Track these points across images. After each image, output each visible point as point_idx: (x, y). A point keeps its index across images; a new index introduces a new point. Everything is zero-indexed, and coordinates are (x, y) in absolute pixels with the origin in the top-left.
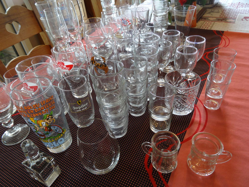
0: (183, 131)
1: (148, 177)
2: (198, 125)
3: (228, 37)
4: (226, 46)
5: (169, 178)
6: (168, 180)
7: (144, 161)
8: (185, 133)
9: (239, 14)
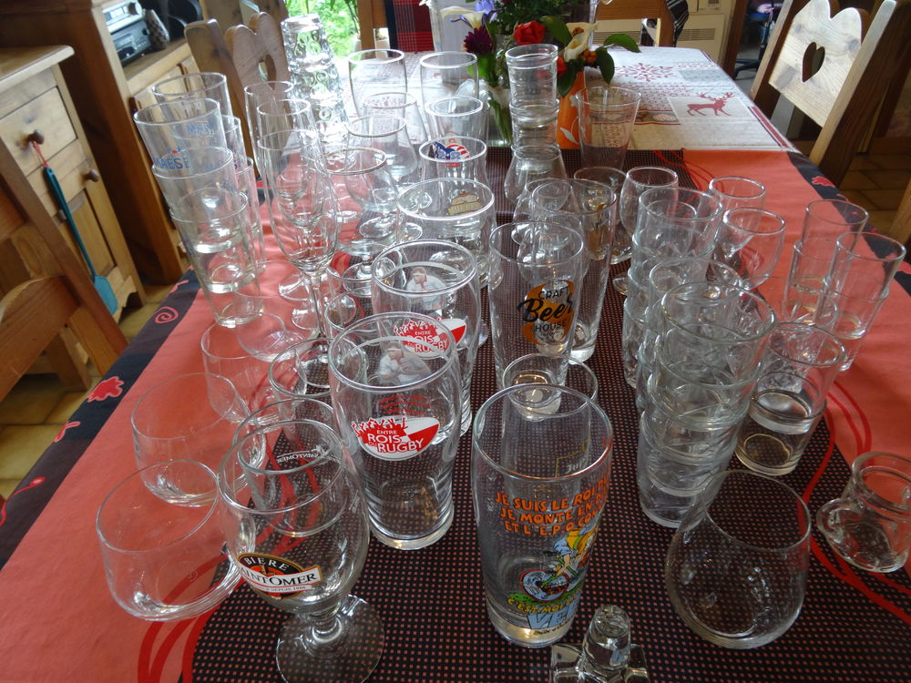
0: (830, 448)
1: (866, 598)
3: (701, 166)
5: (908, 577)
8: (838, 451)
9: (669, 98)
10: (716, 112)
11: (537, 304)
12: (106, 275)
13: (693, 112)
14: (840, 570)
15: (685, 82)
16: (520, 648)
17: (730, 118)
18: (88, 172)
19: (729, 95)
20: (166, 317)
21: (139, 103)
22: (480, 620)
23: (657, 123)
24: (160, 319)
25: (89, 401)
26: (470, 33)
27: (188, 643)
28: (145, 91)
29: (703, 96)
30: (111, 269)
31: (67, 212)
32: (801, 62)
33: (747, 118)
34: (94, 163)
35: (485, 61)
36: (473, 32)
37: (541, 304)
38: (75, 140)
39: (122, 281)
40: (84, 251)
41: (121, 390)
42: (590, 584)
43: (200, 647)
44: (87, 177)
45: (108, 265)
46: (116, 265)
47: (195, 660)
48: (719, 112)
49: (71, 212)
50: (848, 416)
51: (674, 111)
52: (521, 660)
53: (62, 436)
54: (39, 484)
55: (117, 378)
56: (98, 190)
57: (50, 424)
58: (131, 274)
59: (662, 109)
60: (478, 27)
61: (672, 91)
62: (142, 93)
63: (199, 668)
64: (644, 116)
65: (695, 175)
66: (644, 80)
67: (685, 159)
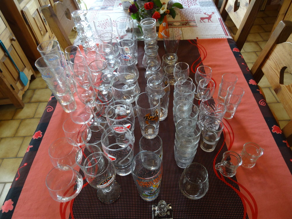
0: (224, 143)
1: (225, 184)
2: (229, 134)
3: (202, 45)
4: (205, 56)
5: (236, 178)
6: (236, 179)
7: (216, 175)
8: (225, 144)
9: (195, 15)
10: (208, 21)
11: (148, 117)
12: (23, 71)
13: (201, 21)
14: (220, 177)
15: (201, 7)
16: (147, 201)
17: (212, 23)
18: (12, 38)
19: (213, 13)
20: (50, 109)
21: (25, 12)
22: (137, 195)
23: (190, 26)
24: (48, 110)
25: (34, 139)
26: (130, 6)
27: (71, 206)
28: (25, 7)
29: (205, 14)
30: (24, 69)
31: (8, 53)
32: (234, 5)
33: (217, 23)
34: (13, 35)
35: (136, 15)
36: (131, 5)
37: (150, 117)
38: (6, 28)
39: (28, 71)
40: (15, 65)
41: (42, 135)
42: (162, 186)
43: (73, 206)
44: (12, 40)
45: (23, 67)
46: (25, 67)
47: (73, 209)
48: (209, 21)
49: (9, 53)
50: (229, 133)
51: (196, 21)
52: (147, 204)
53: (29, 150)
54: (26, 165)
55: (40, 131)
56: (16, 44)
57: (14, 119)
58: (31, 69)
59: (192, 20)
60: (133, 4)
61: (196, 12)
62: (25, 8)
63: (74, 211)
64: (187, 23)
65: (199, 48)
66: (188, 7)
67: (197, 42)
